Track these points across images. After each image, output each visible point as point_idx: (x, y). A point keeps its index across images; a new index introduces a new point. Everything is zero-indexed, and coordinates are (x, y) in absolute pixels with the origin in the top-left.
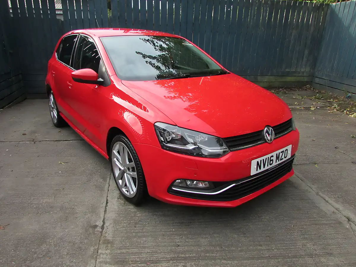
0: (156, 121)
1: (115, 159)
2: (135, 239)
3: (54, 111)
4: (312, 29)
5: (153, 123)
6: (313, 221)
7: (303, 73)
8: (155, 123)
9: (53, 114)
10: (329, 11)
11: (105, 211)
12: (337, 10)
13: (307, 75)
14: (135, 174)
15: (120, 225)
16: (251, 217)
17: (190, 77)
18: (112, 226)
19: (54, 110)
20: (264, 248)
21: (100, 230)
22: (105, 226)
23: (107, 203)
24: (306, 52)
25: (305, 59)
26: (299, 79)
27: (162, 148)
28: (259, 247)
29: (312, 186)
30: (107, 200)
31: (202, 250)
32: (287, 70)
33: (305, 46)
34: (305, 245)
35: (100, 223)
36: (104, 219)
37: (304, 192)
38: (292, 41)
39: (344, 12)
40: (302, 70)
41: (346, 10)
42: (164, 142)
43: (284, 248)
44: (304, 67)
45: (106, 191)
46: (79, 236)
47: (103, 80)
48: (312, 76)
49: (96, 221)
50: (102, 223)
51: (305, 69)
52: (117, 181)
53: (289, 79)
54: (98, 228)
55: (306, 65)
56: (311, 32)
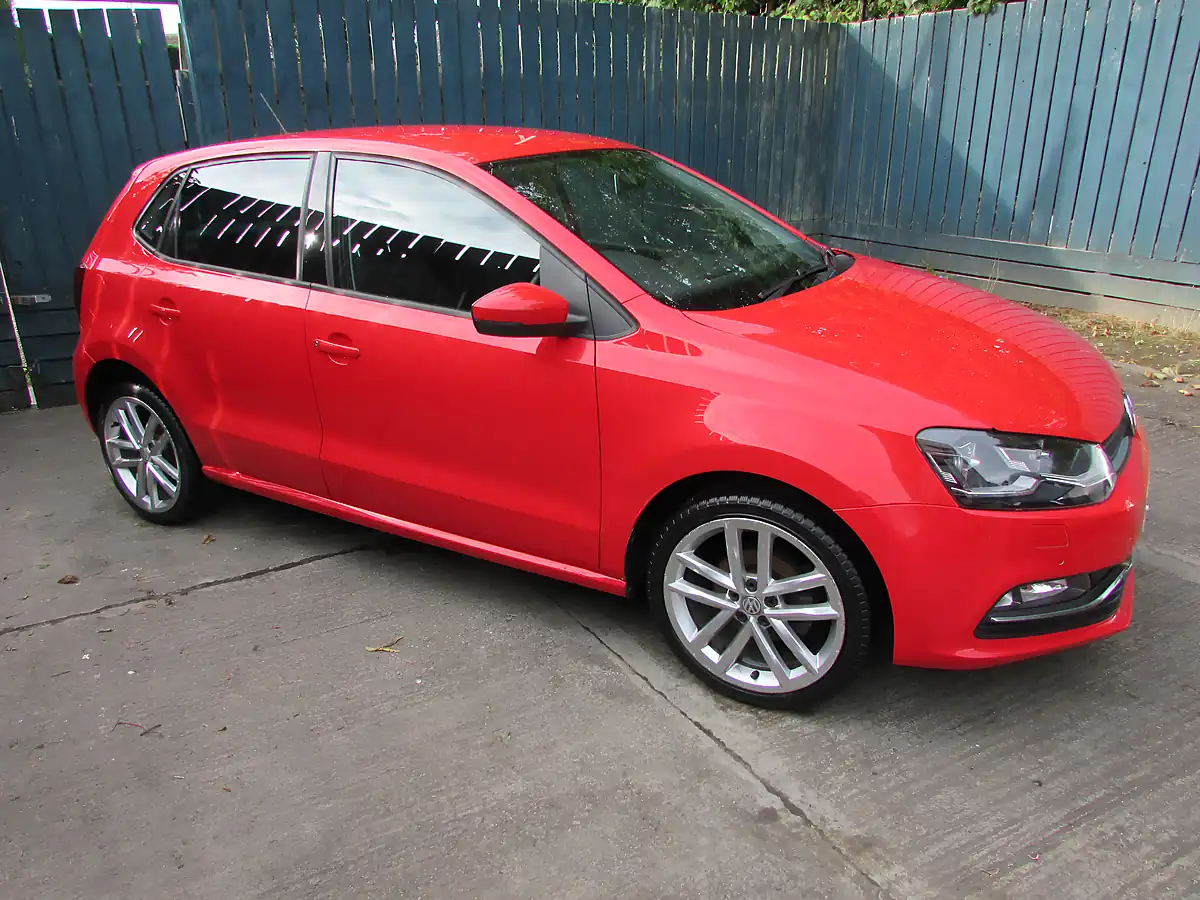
1: (681, 582)
3: (150, 464)
4: (807, 98)
5: (913, 435)
8: (916, 436)
9: (144, 479)
10: (842, 46)
11: (738, 758)
12: (866, 41)
14: (830, 610)
15: (829, 783)
21: (798, 819)
22: (793, 801)
23: (709, 733)
24: (800, 163)
25: (798, 186)
27: (960, 506)
30: (698, 725)
33: (796, 150)
35: (769, 801)
36: (765, 783)
38: (762, 134)
39: (890, 48)
40: (796, 218)
41: (895, 44)
42: (959, 486)
44: (798, 209)
47: (583, 319)
48: (822, 232)
49: (750, 799)
50: (776, 799)
51: (800, 215)
52: (692, 654)
54: (782, 815)
55: (802, 205)
56: (806, 108)
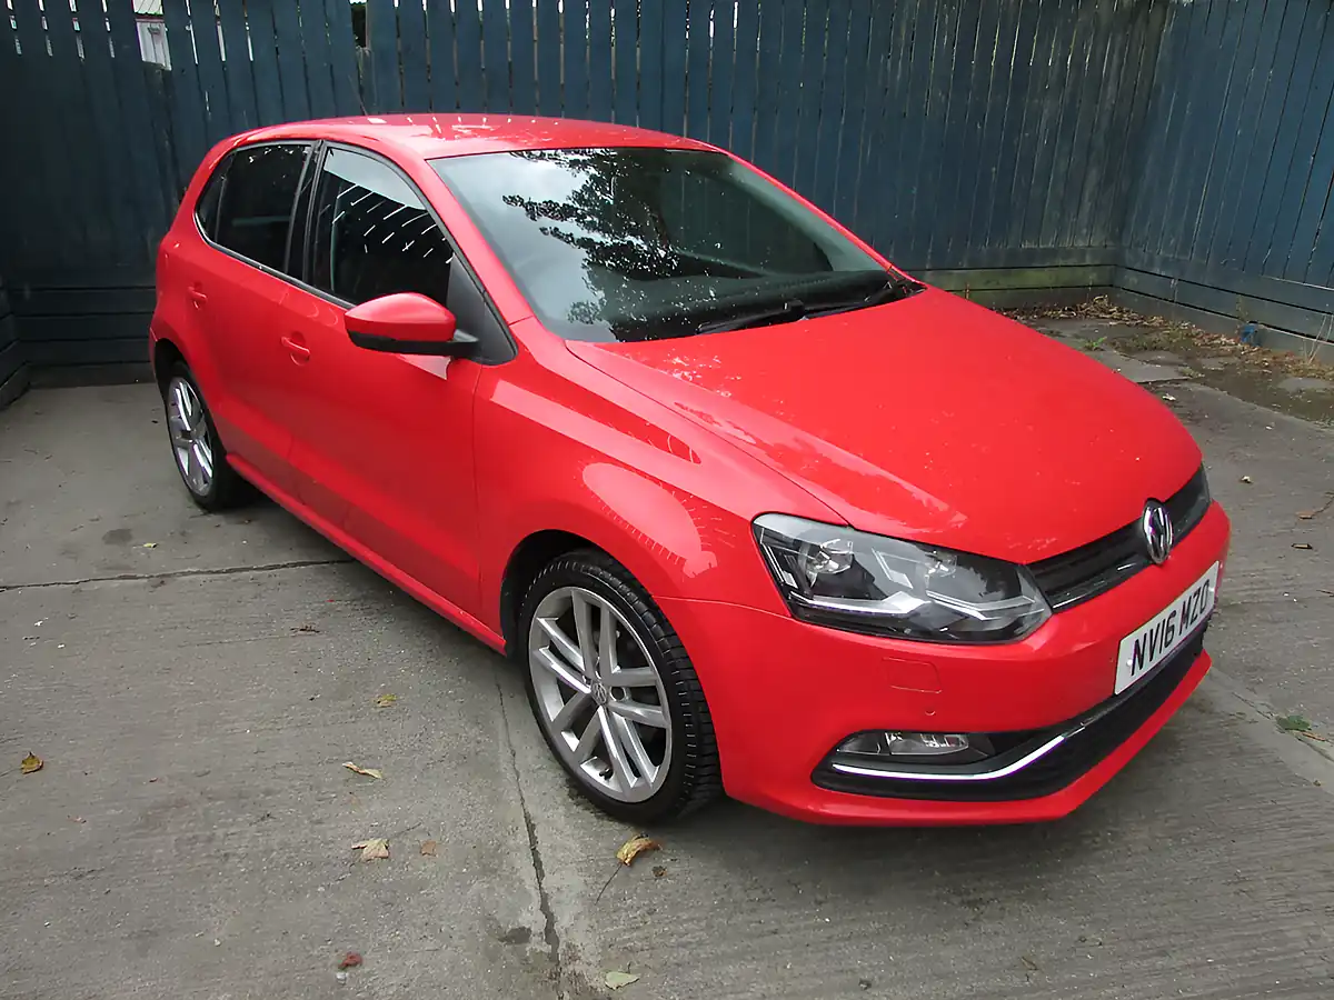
0: (757, 512)
1: (544, 652)
2: (697, 974)
3: (196, 447)
4: (1111, 92)
5: (750, 519)
6: (1306, 835)
7: (1083, 253)
8: (754, 519)
9: (193, 459)
11: (538, 864)
13: (1097, 262)
14: (658, 716)
15: (615, 918)
16: (1086, 842)
17: (811, 314)
18: (584, 923)
19: (194, 443)
20: (1176, 961)
21: (547, 948)
22: (556, 927)
23: (531, 828)
24: (1093, 176)
25: (1087, 205)
26: (1065, 276)
27: (792, 617)
28: (1160, 962)
29: (1251, 696)
30: (527, 818)
31: (961, 991)
32: (1026, 245)
33: (1088, 159)
34: (1315, 937)
35: (532, 918)
36: (544, 898)
37: (1231, 724)
38: (1041, 137)
40: (1080, 244)
42: (800, 591)
43: (1246, 954)
44: (1085, 231)
45: (510, 775)
46: (468, 983)
47: (472, 339)
48: (1116, 264)
49: (514, 912)
50: (542, 919)
51: (1087, 240)
52: (555, 737)
53: (1034, 278)
54: (534, 939)
55: (1090, 226)
56: (1108, 106)
